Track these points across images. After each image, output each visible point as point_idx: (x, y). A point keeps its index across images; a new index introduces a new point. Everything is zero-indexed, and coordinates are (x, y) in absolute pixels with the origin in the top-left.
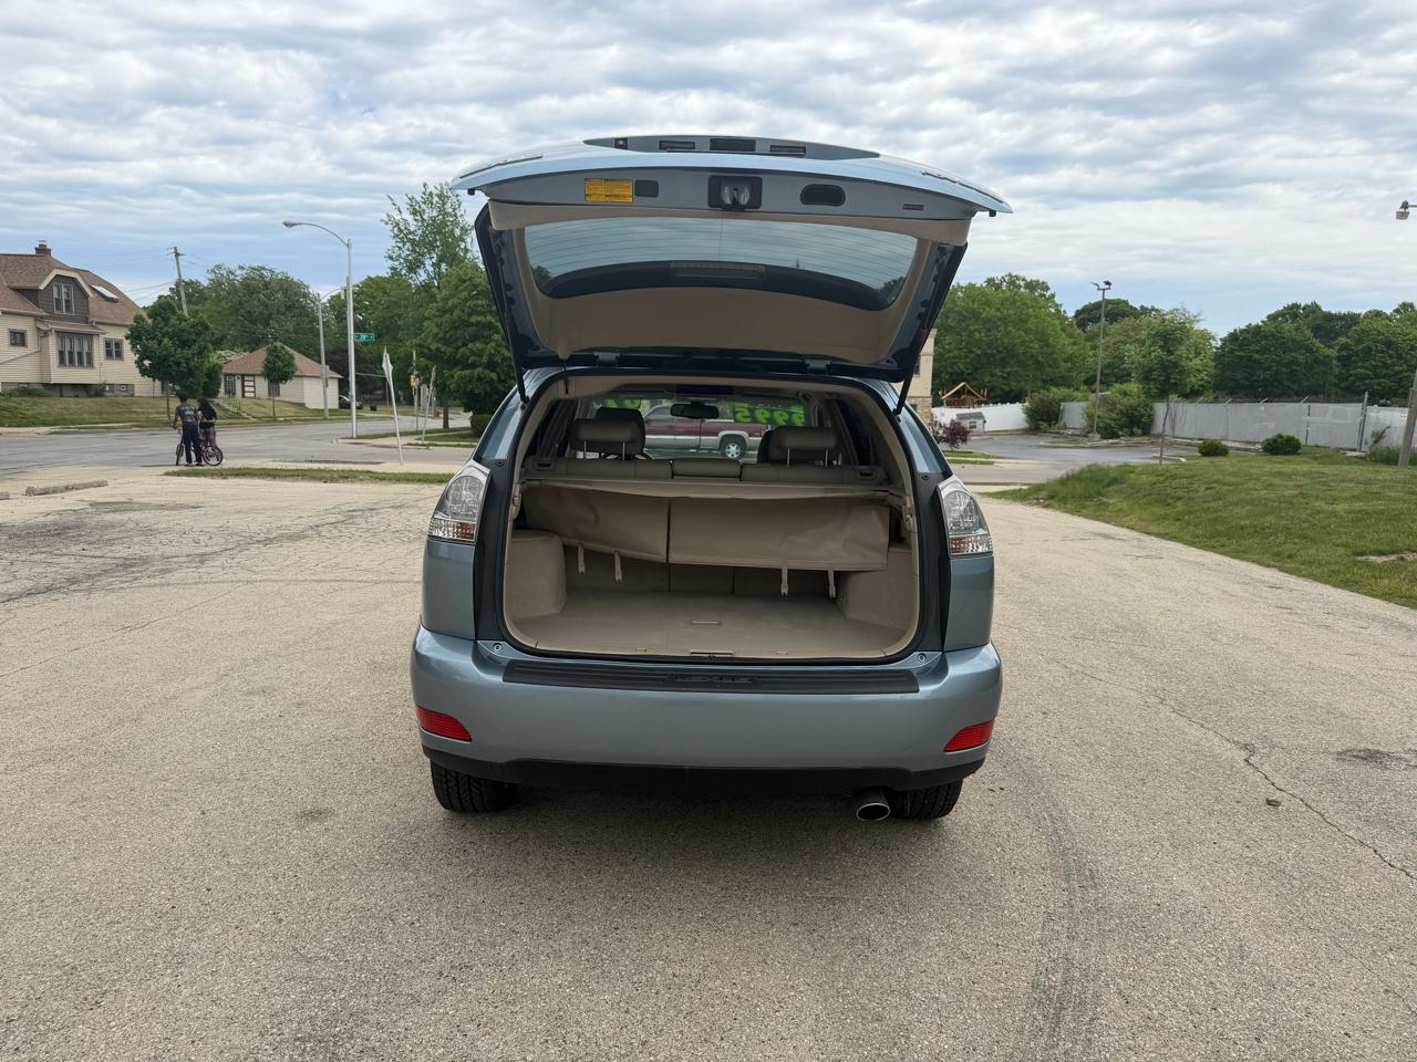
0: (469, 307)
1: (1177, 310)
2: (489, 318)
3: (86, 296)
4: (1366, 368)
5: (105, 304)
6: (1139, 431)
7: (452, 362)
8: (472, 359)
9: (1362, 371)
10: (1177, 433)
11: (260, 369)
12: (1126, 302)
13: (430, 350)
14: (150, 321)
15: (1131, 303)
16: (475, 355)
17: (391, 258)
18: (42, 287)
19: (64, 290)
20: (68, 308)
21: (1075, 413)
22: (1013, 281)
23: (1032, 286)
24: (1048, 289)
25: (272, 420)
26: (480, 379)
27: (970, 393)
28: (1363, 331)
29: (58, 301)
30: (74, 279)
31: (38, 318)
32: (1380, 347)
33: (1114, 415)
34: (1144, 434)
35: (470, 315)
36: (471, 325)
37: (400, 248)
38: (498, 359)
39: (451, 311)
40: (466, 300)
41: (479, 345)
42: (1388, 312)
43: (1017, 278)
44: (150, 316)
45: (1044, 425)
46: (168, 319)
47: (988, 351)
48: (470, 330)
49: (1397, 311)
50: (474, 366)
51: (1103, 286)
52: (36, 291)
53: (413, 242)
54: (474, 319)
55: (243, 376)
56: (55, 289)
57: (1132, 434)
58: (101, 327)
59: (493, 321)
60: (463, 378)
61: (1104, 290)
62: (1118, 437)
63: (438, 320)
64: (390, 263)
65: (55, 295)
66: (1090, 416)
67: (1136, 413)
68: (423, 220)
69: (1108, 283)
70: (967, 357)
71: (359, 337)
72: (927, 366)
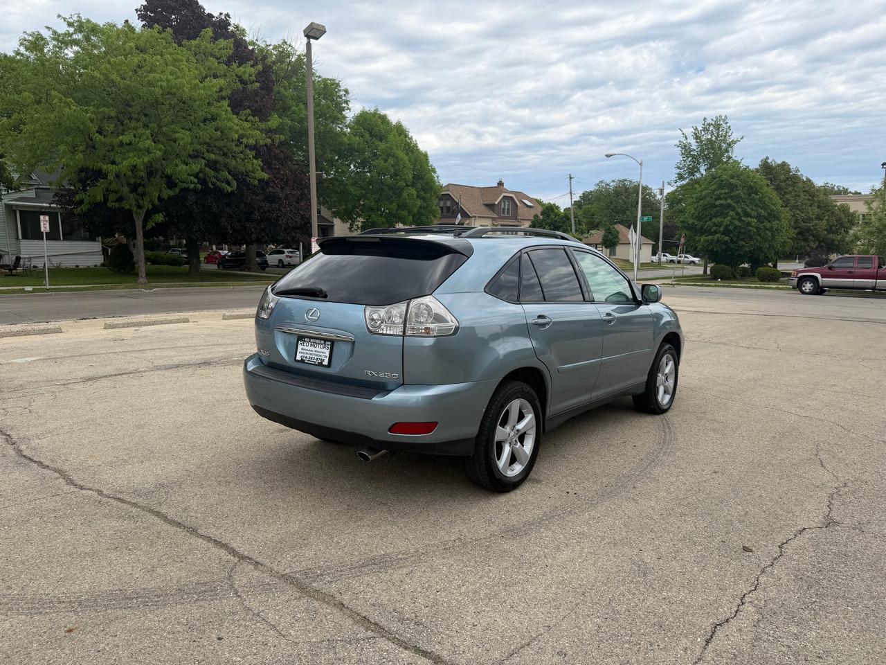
0: (716, 195)
2: (729, 201)
3: (517, 206)
5: (526, 209)
7: (703, 231)
8: (714, 229)
11: (600, 240)
13: (688, 224)
14: (541, 217)
16: (717, 226)
17: (678, 168)
18: (496, 203)
19: (507, 203)
20: (508, 213)
26: (718, 241)
29: (504, 209)
30: (512, 198)
31: (494, 219)
35: (716, 200)
36: (716, 206)
37: (685, 161)
38: (731, 228)
39: (704, 198)
40: (714, 190)
41: (719, 219)
44: (542, 214)
46: (550, 215)
48: (715, 210)
50: (716, 232)
52: (494, 205)
53: (693, 156)
54: (718, 203)
55: (596, 245)
56: (503, 204)
58: (522, 221)
59: (732, 202)
60: (706, 241)
63: (695, 205)
64: (678, 171)
65: (502, 207)
68: (701, 142)
71: (643, 219)
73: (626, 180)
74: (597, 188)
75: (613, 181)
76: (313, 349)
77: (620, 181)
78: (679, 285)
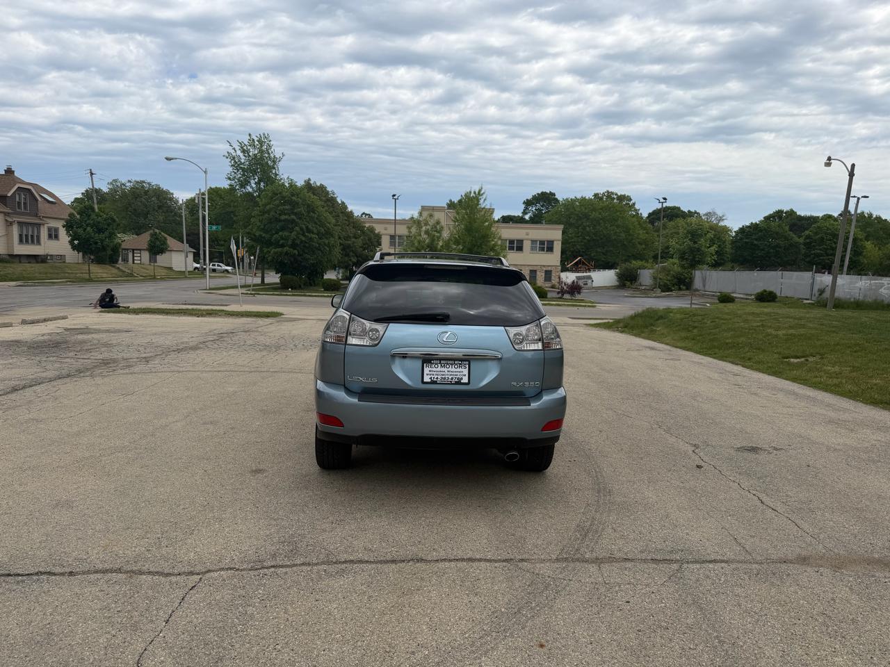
0: (280, 210)
1: (710, 213)
2: (293, 217)
3: (37, 200)
5: (47, 205)
6: (684, 288)
7: (269, 243)
8: (281, 242)
9: (819, 251)
10: (707, 288)
12: (679, 208)
13: (255, 235)
14: (78, 216)
15: (682, 209)
16: (283, 239)
17: (229, 179)
18: (9, 195)
19: (23, 196)
20: (25, 208)
21: (646, 276)
22: (609, 195)
23: (622, 198)
24: (631, 200)
25: (153, 278)
26: (287, 254)
27: (584, 263)
28: (819, 227)
29: (19, 203)
30: (29, 190)
31: (6, 214)
32: (829, 237)
33: (669, 278)
34: (687, 289)
35: (280, 215)
36: (280, 221)
37: (235, 173)
38: (298, 242)
39: (268, 212)
40: (278, 206)
41: (286, 233)
42: (836, 215)
43: (612, 193)
44: (78, 214)
45: (628, 283)
46: (90, 216)
47: (595, 238)
48: (280, 224)
49: (840, 215)
50: (282, 246)
52: (5, 197)
53: (243, 170)
54: (283, 217)
55: (133, 250)
56: (17, 196)
57: (680, 289)
58: (45, 219)
59: (295, 218)
60: (276, 253)
61: (662, 203)
62: (671, 291)
63: (261, 218)
64: (229, 182)
65: (17, 199)
66: (655, 278)
67: (682, 277)
68: (249, 156)
69: (665, 199)
70: (582, 242)
71: (211, 228)
72: (558, 247)
73: (144, 182)
74: (111, 187)
75: (129, 181)
76: (446, 370)
77: (138, 182)
78: (259, 294)
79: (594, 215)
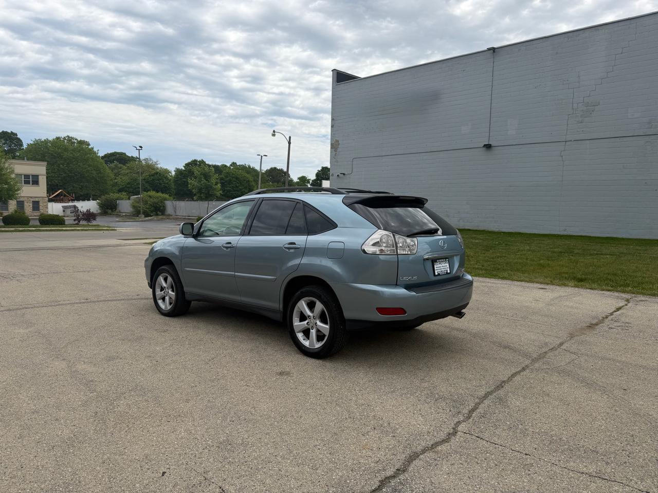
1: (147, 159)
4: (230, 187)
6: (160, 213)
10: (178, 213)
12: (125, 154)
15: (127, 154)
21: (125, 205)
22: (70, 139)
23: (82, 143)
24: (89, 145)
27: (65, 196)
28: (228, 173)
32: (234, 179)
33: (148, 206)
34: (162, 215)
42: (228, 165)
43: (72, 138)
45: (110, 211)
47: (70, 174)
49: (231, 165)
51: (139, 148)
57: (157, 215)
61: (139, 150)
62: (151, 216)
66: (134, 207)
67: (158, 206)
69: (141, 147)
70: (58, 177)
72: (43, 181)
79: (65, 155)
